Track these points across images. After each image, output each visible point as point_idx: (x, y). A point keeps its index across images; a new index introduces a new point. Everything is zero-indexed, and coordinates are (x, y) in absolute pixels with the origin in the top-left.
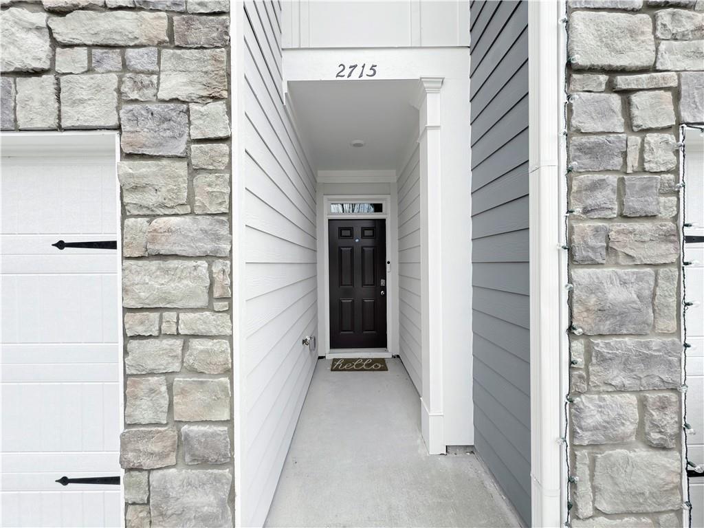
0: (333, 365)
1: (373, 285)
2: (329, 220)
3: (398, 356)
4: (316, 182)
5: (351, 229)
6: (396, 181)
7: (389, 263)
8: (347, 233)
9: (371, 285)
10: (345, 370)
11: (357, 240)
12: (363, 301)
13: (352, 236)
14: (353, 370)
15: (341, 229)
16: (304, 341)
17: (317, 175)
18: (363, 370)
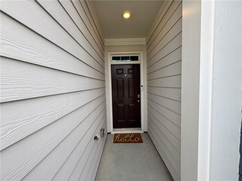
0: (115, 138)
1: (134, 97)
2: (111, 65)
3: (147, 132)
4: (104, 45)
5: (122, 70)
6: (145, 44)
7: (142, 86)
8: (121, 71)
9: (133, 97)
10: (120, 142)
11: (126, 75)
12: (129, 105)
13: (123, 73)
14: (125, 142)
15: (117, 70)
16: (96, 138)
17: (105, 42)
18: (130, 142)
